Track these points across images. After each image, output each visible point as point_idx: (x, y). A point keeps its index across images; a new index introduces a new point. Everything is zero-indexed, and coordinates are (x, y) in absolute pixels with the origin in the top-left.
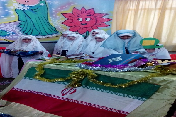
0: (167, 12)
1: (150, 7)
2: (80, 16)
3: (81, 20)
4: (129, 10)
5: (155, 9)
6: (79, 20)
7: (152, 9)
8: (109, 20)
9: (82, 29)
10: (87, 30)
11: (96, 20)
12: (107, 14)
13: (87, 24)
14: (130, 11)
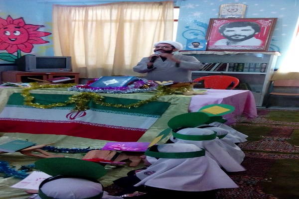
0: (127, 26)
1: (103, 19)
2: (7, 28)
3: (8, 33)
4: (75, 21)
5: (111, 21)
6: (6, 34)
7: (106, 21)
8: (47, 34)
9: (12, 47)
10: (18, 48)
11: (29, 35)
12: (43, 26)
13: (16, 39)
14: (77, 23)
